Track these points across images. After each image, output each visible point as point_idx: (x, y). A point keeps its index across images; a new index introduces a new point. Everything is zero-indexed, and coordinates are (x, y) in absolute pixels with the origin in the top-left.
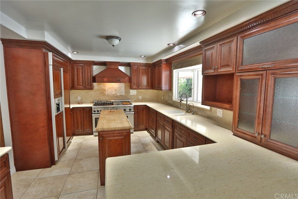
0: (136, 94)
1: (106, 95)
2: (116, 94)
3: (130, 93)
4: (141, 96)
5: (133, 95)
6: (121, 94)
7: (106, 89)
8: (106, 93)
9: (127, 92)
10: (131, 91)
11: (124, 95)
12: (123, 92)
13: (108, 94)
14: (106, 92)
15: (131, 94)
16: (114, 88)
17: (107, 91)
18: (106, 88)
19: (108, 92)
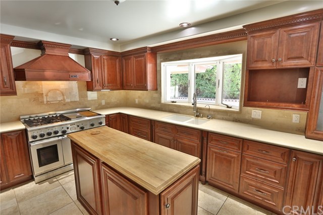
0: (96, 99)
1: (45, 103)
2: (64, 100)
3: (87, 97)
4: (104, 101)
5: (92, 100)
6: (73, 100)
7: (44, 92)
8: (45, 100)
9: (83, 96)
10: (89, 93)
11: (78, 100)
12: (76, 96)
13: (47, 101)
14: (45, 97)
15: (89, 99)
16: (58, 90)
17: (47, 95)
18: (42, 91)
19: (48, 97)
